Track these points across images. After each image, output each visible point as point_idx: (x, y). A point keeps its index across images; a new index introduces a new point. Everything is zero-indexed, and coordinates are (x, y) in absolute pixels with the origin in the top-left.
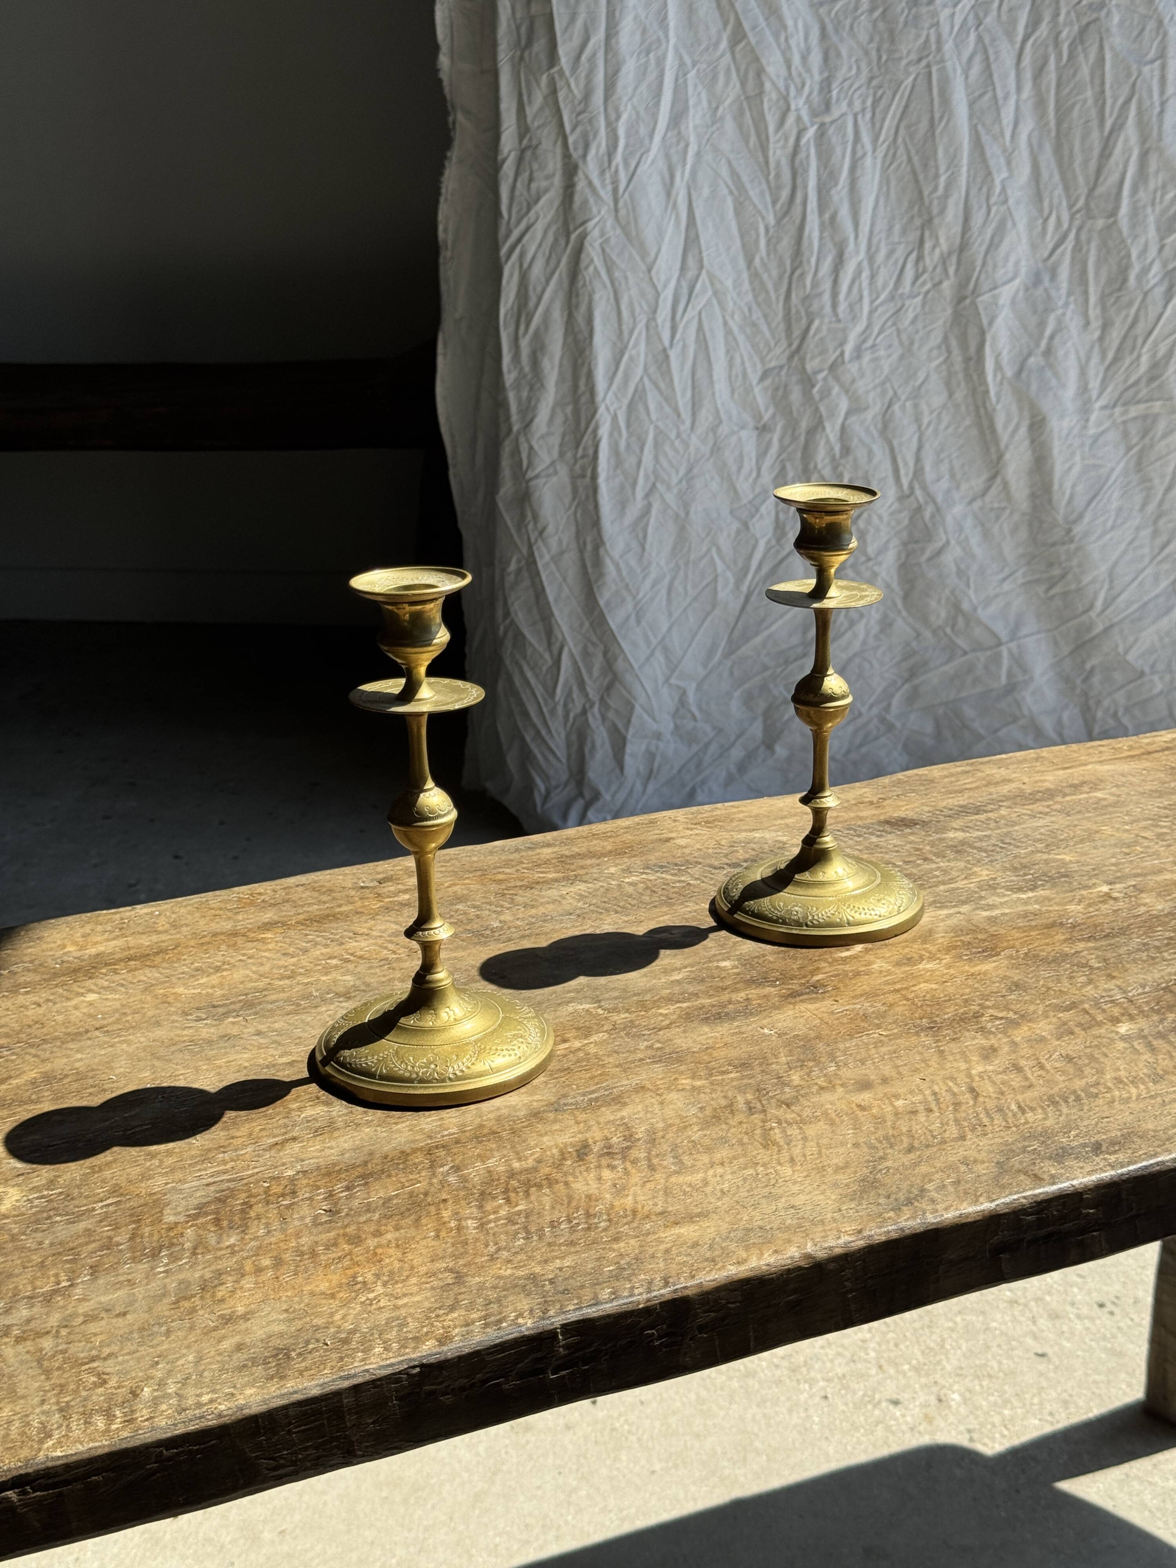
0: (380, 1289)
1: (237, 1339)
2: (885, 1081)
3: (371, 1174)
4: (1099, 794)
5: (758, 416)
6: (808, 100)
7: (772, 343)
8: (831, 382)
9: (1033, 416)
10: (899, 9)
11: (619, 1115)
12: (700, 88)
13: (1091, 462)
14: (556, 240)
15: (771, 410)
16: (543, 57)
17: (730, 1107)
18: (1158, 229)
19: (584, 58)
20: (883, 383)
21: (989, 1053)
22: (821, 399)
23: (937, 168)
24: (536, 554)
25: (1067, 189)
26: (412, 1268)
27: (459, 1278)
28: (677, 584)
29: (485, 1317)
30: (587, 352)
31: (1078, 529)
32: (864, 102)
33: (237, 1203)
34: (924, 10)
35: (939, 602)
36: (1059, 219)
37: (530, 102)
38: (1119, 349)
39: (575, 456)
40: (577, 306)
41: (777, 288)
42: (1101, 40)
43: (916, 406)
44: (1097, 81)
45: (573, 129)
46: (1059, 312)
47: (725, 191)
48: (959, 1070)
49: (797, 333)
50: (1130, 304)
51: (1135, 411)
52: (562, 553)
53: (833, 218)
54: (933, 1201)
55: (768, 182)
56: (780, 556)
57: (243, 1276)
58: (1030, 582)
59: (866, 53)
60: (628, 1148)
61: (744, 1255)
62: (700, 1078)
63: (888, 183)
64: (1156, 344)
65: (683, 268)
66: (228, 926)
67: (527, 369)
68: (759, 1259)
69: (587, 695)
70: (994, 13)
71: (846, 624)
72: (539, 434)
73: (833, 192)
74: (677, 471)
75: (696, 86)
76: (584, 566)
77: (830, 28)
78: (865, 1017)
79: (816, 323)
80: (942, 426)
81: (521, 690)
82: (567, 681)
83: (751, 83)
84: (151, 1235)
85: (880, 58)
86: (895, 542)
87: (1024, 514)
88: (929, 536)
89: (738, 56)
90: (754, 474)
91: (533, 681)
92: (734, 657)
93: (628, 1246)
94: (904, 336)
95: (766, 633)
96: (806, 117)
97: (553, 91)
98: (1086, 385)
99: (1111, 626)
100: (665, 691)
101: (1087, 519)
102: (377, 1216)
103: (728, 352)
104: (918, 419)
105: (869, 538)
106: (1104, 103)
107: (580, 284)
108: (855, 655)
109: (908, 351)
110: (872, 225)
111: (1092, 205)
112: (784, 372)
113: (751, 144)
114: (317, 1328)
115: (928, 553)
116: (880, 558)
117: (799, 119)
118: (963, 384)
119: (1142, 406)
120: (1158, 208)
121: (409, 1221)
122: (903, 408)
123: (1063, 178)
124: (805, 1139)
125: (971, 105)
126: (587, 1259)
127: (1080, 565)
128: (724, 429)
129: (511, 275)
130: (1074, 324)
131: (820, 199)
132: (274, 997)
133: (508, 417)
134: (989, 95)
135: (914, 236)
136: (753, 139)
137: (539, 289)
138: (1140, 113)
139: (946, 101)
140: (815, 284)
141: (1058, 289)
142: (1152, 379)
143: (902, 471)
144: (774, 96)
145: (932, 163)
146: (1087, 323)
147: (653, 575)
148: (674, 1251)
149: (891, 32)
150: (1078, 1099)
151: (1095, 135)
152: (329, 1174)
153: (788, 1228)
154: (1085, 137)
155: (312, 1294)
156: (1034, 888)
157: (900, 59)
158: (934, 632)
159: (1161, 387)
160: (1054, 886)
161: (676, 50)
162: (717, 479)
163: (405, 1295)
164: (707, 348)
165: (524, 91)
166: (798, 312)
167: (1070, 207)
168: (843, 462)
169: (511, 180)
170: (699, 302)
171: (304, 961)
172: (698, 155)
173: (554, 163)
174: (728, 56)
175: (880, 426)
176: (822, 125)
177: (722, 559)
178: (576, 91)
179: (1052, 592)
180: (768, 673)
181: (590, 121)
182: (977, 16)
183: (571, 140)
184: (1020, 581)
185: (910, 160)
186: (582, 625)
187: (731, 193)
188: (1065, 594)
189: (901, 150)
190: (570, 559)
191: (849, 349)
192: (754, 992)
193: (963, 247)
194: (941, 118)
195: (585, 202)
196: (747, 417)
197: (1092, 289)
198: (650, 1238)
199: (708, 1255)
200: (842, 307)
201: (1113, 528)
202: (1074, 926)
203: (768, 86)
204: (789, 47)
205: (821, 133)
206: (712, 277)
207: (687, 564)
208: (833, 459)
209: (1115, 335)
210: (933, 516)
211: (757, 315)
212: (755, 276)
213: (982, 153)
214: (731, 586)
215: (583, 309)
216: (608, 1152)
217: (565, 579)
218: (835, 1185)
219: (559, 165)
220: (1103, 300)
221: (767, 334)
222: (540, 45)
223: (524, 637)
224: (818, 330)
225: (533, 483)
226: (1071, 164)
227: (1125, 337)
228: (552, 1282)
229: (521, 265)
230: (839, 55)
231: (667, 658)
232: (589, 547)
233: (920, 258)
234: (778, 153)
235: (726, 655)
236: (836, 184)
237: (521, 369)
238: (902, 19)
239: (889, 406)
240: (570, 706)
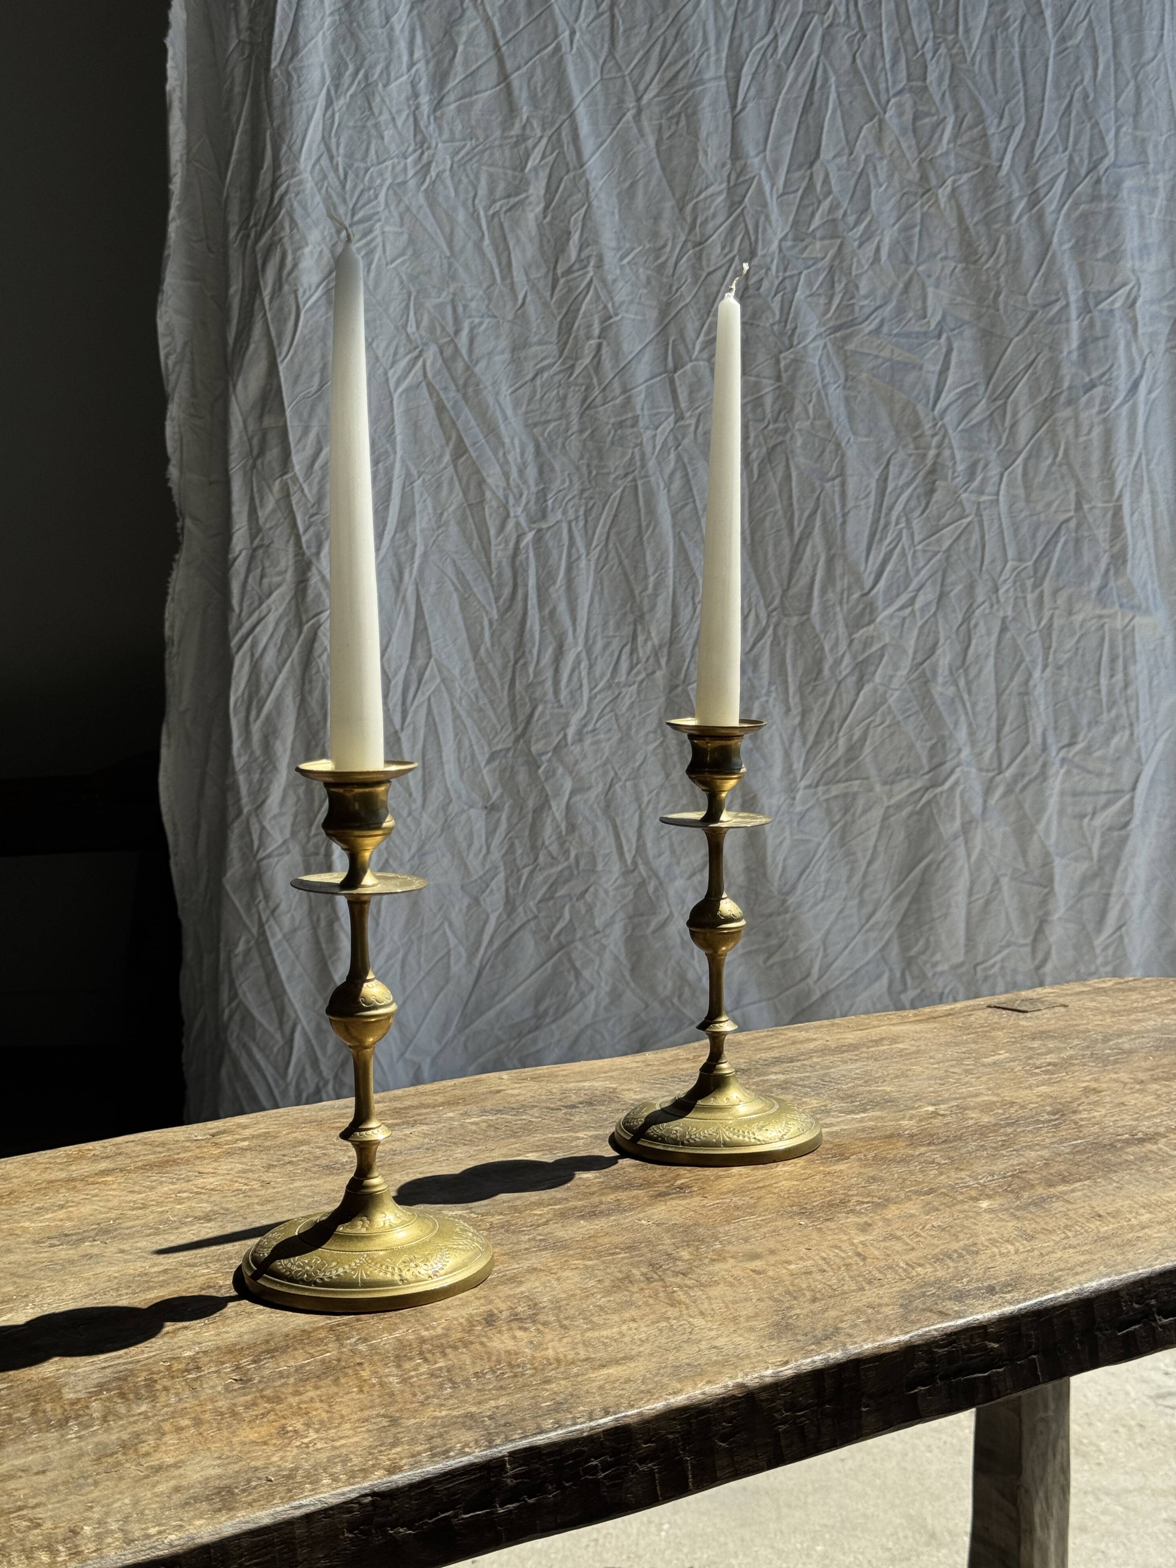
0: (313, 1435)
1: (173, 1483)
2: (772, 1252)
3: (276, 1350)
4: (900, 1046)
5: (487, 796)
6: (525, 509)
7: (499, 727)
8: (555, 763)
9: (743, 796)
10: (606, 430)
11: (518, 1290)
12: (426, 496)
13: (799, 837)
14: (288, 631)
15: (499, 791)
16: (276, 467)
17: (628, 1278)
18: (847, 626)
19: (317, 466)
20: (604, 764)
21: (865, 1228)
22: (547, 779)
23: (646, 569)
24: (268, 934)
25: (763, 590)
26: (342, 1417)
27: (394, 1422)
28: (411, 960)
29: (431, 1449)
30: (321, 734)
31: (792, 900)
32: (577, 511)
33: (141, 1379)
34: (629, 431)
35: (666, 972)
36: (757, 616)
37: (262, 506)
38: (818, 734)
39: (308, 835)
40: (311, 692)
41: (501, 676)
42: (787, 460)
43: (636, 786)
44: (785, 496)
45: (305, 531)
46: (764, 699)
47: (452, 588)
48: (841, 1241)
49: (521, 717)
50: (826, 692)
51: (836, 790)
52: (294, 930)
53: (553, 612)
54: (850, 1336)
55: (491, 580)
56: (512, 930)
57: (163, 1434)
58: (749, 953)
59: (578, 468)
60: (536, 1314)
61: (679, 1386)
62: (590, 1259)
63: (602, 583)
64: (851, 728)
65: (413, 657)
66: (63, 1175)
67: (258, 753)
68: (694, 1388)
69: (320, 1073)
70: (691, 436)
71: (577, 996)
72: (271, 814)
73: (551, 590)
74: (409, 849)
75: (421, 495)
76: (317, 942)
77: (543, 445)
78: (737, 1208)
79: (540, 708)
80: (661, 805)
81: (249, 1073)
82: (299, 1059)
83: (472, 492)
84: (54, 1410)
85: (590, 473)
86: (621, 915)
87: (741, 887)
88: (653, 909)
89: (460, 468)
90: (484, 851)
91: (262, 1062)
92: (467, 1031)
93: (560, 1386)
94: (622, 721)
95: (499, 1007)
96: (524, 524)
97: (287, 495)
98: (791, 765)
99: (828, 993)
100: (400, 1067)
101: (799, 891)
102: (292, 1380)
103: (456, 735)
104: (638, 799)
105: (596, 911)
106: (793, 514)
107: (314, 671)
108: (587, 1027)
109: (626, 737)
110: (589, 620)
111: (787, 604)
112: (510, 754)
113: (474, 546)
114: (256, 1469)
115: (653, 925)
116: (608, 931)
117: (518, 525)
118: (678, 766)
119: (843, 785)
120: (845, 607)
121: (328, 1381)
122: (624, 787)
123: (759, 580)
124: (709, 1298)
125: (674, 515)
126: (522, 1398)
127: (795, 934)
128: (454, 808)
129: (242, 665)
130: (777, 711)
131: (539, 596)
132: (130, 1224)
133: (238, 800)
134: (690, 506)
135: (627, 630)
136: (476, 542)
137: (271, 677)
138: (824, 523)
139: (651, 511)
140: (537, 674)
141: (760, 679)
142: (849, 761)
143: (626, 848)
144: (494, 504)
145: (641, 565)
146: (788, 710)
147: (387, 950)
148: (608, 1386)
149: (600, 450)
150: (961, 1256)
151: (786, 542)
152: (231, 1352)
153: (716, 1363)
154: (777, 544)
155: (243, 1444)
156: (865, 1111)
157: (609, 474)
158: (662, 1003)
159: (858, 767)
160: (882, 1108)
161: (403, 461)
162: (449, 855)
163: (341, 1438)
164: (436, 731)
165: (256, 495)
166: (522, 698)
167: (767, 607)
168: (569, 838)
169: (242, 576)
170: (428, 689)
171: (152, 1195)
172: (425, 554)
173: (286, 560)
174: (451, 469)
175: (603, 804)
176: (539, 530)
177: (454, 933)
178: (309, 496)
179: (770, 962)
180: (502, 1047)
181: (323, 523)
182: (676, 438)
183: (304, 539)
184: (740, 952)
185: (621, 562)
186: (315, 1002)
187: (456, 590)
188: (783, 964)
189: (612, 554)
190: (303, 936)
191: (571, 732)
192: (622, 1195)
193: (673, 640)
194: (648, 526)
195: (319, 595)
196: (476, 797)
197: (790, 679)
198: (579, 1379)
199: (643, 1388)
200: (564, 694)
201: (823, 899)
202: (912, 1136)
203: (488, 495)
204: (507, 462)
205: (539, 538)
206: (440, 667)
207: (420, 938)
208: (560, 836)
209: (814, 721)
210: (656, 890)
211: (483, 701)
212: (480, 665)
213: (687, 558)
214: (464, 960)
215: (317, 694)
216: (515, 1318)
217: (297, 957)
218: (752, 1329)
219: (291, 562)
220: (801, 688)
221: (494, 720)
222: (273, 454)
223: (253, 1018)
224: (542, 714)
225: (265, 862)
226: (766, 567)
227: (823, 722)
228: (490, 1418)
229: (252, 655)
230: (552, 470)
231: (401, 1032)
232: (323, 923)
233: (633, 651)
234: (499, 553)
235: (461, 1030)
236: (554, 583)
237: (252, 753)
238: (609, 439)
239: (611, 786)
240: (303, 1086)
